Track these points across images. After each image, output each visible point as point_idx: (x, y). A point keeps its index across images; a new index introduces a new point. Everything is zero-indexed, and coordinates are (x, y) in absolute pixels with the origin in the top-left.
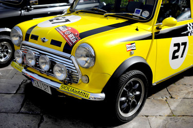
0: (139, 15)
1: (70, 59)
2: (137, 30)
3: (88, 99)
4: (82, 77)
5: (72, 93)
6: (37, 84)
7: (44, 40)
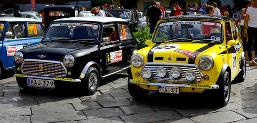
0: (214, 40)
1: (194, 67)
2: (220, 48)
3: (211, 88)
4: (203, 77)
5: (200, 87)
6: (164, 90)
7: (170, 59)
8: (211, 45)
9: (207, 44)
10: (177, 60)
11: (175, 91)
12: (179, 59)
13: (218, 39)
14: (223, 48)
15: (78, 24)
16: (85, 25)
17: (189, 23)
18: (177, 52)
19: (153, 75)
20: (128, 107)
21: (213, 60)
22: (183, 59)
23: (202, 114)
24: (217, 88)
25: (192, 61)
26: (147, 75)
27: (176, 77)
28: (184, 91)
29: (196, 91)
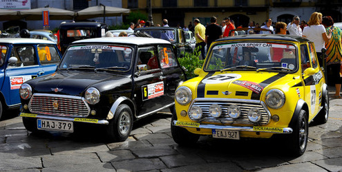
0: (286, 68)
1: (260, 104)
2: (294, 78)
3: (282, 132)
4: (272, 118)
5: (267, 131)
6: (219, 135)
7: (227, 93)
8: (282, 74)
9: (276, 74)
10: (236, 95)
11: (234, 136)
12: (238, 93)
13: (292, 67)
14: (298, 78)
15: (104, 47)
16: (114, 48)
17: (252, 45)
18: (237, 84)
19: (205, 115)
20: (172, 157)
21: (284, 95)
22: (245, 94)
23: (270, 167)
24: (290, 131)
25: (256, 95)
26: (196, 115)
27: (235, 117)
28: (246, 136)
29: (262, 136)
